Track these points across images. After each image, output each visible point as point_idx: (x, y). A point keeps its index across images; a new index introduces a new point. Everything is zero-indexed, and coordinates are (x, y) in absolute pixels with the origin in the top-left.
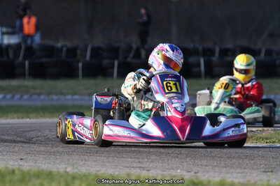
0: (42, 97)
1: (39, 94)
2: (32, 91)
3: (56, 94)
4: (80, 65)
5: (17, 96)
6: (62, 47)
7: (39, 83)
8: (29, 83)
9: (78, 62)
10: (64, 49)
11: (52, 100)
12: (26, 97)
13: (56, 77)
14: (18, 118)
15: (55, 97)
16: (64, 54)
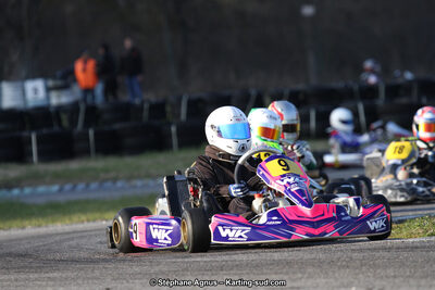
0: (119, 184)
1: (115, 180)
2: (102, 175)
3: (139, 177)
4: (173, 129)
5: (81, 186)
6: (143, 102)
7: (112, 162)
8: (97, 163)
9: (170, 124)
10: (146, 106)
11: (135, 187)
12: (94, 185)
13: (138, 150)
14: (88, 221)
15: (139, 183)
16: (146, 114)
